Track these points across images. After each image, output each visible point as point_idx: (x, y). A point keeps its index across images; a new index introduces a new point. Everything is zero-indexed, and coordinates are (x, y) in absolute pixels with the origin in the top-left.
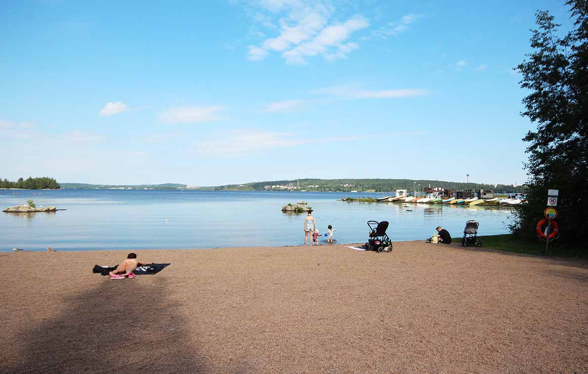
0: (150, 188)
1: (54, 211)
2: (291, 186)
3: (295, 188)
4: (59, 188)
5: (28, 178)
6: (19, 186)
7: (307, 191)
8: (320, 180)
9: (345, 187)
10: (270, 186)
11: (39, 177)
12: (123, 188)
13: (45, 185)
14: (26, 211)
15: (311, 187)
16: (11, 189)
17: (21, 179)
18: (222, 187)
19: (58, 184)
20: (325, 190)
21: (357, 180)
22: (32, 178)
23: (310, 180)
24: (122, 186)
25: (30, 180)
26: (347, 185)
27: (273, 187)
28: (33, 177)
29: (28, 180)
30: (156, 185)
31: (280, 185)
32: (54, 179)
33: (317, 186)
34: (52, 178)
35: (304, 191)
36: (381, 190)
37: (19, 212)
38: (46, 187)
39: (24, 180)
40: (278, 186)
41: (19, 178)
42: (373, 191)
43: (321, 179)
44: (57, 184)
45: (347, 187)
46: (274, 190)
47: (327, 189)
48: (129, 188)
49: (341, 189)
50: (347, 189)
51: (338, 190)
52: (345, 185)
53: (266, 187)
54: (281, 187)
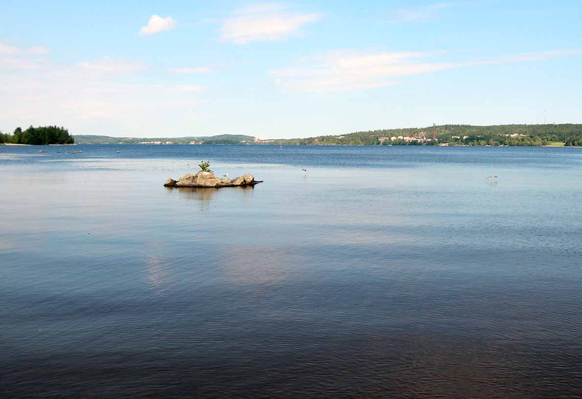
1: (252, 184)
2: (423, 138)
3: (430, 140)
5: (28, 127)
6: (17, 140)
7: (449, 145)
8: (469, 126)
9: (513, 139)
10: (387, 138)
11: (43, 126)
12: (159, 143)
15: (456, 139)
16: (7, 144)
17: (19, 129)
18: (311, 140)
19: (71, 136)
20: (479, 144)
21: (532, 126)
22: (34, 127)
23: (453, 126)
24: (157, 140)
25: (31, 130)
26: (515, 134)
27: (393, 138)
28: (36, 126)
29: (28, 131)
30: (208, 137)
32: (65, 129)
33: (465, 137)
34: (62, 128)
35: (444, 145)
36: (576, 143)
37: (200, 187)
38: (55, 140)
39: (22, 131)
41: (15, 129)
42: (561, 144)
44: (69, 136)
45: (517, 139)
46: (395, 144)
47: (482, 142)
48: (167, 143)
49: (507, 142)
50: (516, 142)
51: (501, 143)
52: (512, 136)
53: (382, 140)
54: (405, 138)
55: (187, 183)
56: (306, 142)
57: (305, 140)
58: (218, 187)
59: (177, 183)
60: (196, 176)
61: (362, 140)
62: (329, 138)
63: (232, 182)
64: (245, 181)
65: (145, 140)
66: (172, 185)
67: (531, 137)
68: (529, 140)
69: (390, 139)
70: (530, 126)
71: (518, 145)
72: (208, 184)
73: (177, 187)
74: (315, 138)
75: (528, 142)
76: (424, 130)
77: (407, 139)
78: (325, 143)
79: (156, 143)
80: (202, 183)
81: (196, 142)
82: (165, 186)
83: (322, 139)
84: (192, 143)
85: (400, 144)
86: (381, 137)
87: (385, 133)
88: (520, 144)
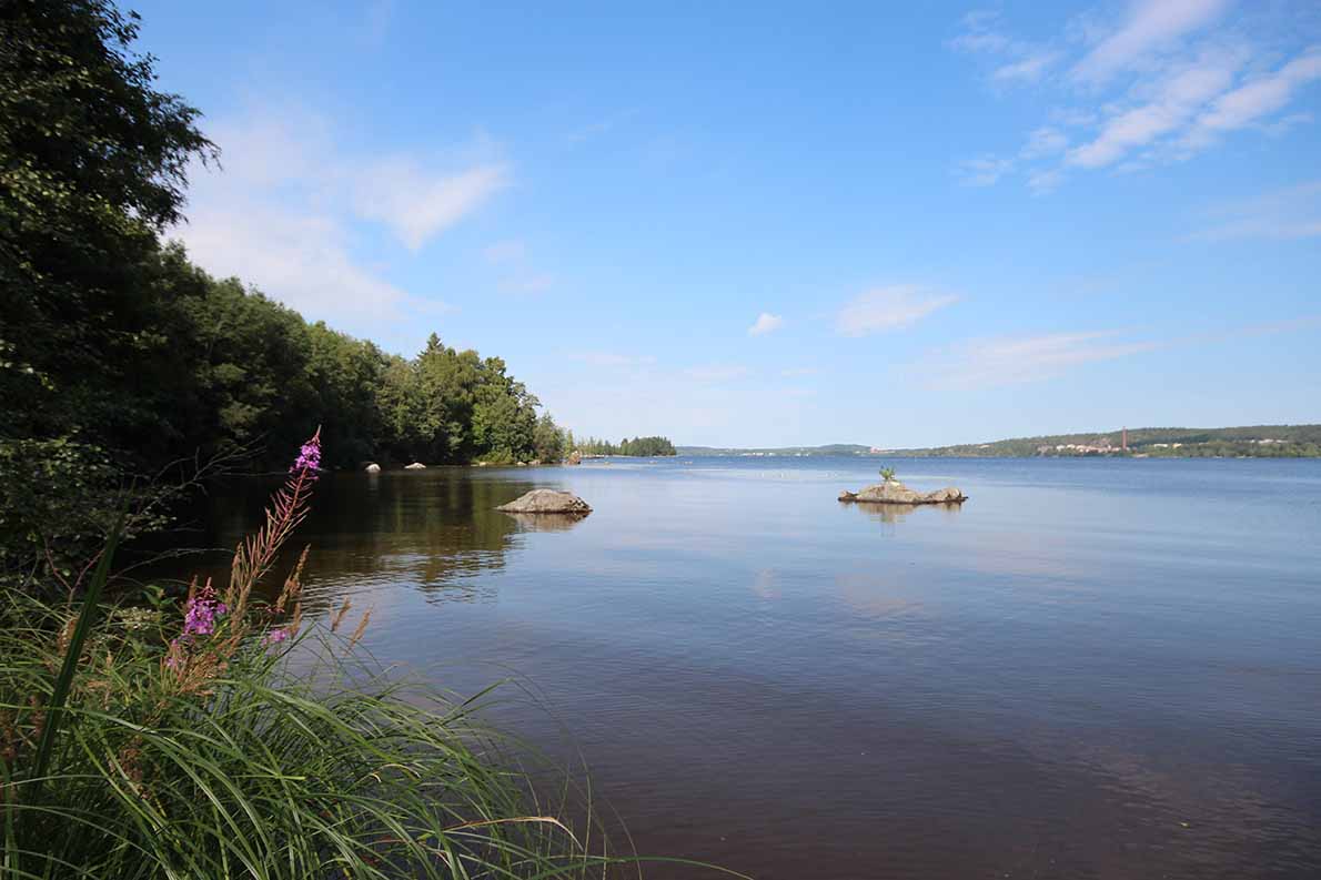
0: (806, 452)
1: (960, 500)
2: (1106, 446)
3: (1117, 449)
4: (675, 454)
6: (627, 451)
7: (1151, 456)
9: (1263, 447)
10: (1051, 448)
11: (648, 436)
13: (653, 449)
14: (911, 500)
15: (1162, 449)
16: (619, 456)
17: (625, 441)
18: (943, 450)
19: (674, 447)
20: (1202, 455)
21: (1299, 427)
23: (1156, 430)
25: (636, 441)
26: (1267, 441)
27: (1059, 448)
28: (640, 437)
29: (634, 442)
31: (1076, 445)
33: (1176, 445)
34: (666, 438)
35: (1141, 456)
38: (658, 452)
39: (629, 442)
40: (1071, 446)
41: (623, 439)
43: (1187, 427)
44: (672, 447)
45: (1270, 446)
46: (1062, 454)
49: (1252, 451)
50: (1270, 452)
51: (1241, 454)
52: (1261, 442)
53: (1043, 449)
54: (1079, 447)
55: (871, 496)
56: (937, 453)
57: (935, 450)
58: (916, 503)
59: (858, 497)
60: (883, 488)
61: (1015, 451)
62: (966, 448)
63: (930, 496)
64: (949, 496)
65: (746, 451)
66: (849, 499)
67: (1298, 444)
68: (1294, 449)
69: (1055, 449)
70: (1293, 428)
71: (1273, 456)
72: (902, 499)
73: (857, 501)
74: (948, 448)
75: (1293, 452)
76: (1109, 435)
77: (1081, 448)
78: (961, 454)
79: (758, 454)
80: (894, 497)
81: (802, 453)
82: (840, 499)
83: (958, 449)
84: (799, 455)
85: (1070, 455)
86: (1041, 446)
87: (1047, 440)
88: (1278, 454)
